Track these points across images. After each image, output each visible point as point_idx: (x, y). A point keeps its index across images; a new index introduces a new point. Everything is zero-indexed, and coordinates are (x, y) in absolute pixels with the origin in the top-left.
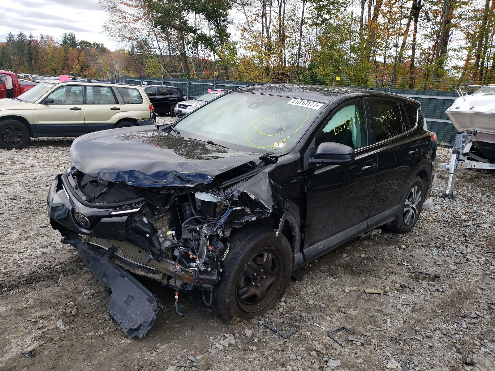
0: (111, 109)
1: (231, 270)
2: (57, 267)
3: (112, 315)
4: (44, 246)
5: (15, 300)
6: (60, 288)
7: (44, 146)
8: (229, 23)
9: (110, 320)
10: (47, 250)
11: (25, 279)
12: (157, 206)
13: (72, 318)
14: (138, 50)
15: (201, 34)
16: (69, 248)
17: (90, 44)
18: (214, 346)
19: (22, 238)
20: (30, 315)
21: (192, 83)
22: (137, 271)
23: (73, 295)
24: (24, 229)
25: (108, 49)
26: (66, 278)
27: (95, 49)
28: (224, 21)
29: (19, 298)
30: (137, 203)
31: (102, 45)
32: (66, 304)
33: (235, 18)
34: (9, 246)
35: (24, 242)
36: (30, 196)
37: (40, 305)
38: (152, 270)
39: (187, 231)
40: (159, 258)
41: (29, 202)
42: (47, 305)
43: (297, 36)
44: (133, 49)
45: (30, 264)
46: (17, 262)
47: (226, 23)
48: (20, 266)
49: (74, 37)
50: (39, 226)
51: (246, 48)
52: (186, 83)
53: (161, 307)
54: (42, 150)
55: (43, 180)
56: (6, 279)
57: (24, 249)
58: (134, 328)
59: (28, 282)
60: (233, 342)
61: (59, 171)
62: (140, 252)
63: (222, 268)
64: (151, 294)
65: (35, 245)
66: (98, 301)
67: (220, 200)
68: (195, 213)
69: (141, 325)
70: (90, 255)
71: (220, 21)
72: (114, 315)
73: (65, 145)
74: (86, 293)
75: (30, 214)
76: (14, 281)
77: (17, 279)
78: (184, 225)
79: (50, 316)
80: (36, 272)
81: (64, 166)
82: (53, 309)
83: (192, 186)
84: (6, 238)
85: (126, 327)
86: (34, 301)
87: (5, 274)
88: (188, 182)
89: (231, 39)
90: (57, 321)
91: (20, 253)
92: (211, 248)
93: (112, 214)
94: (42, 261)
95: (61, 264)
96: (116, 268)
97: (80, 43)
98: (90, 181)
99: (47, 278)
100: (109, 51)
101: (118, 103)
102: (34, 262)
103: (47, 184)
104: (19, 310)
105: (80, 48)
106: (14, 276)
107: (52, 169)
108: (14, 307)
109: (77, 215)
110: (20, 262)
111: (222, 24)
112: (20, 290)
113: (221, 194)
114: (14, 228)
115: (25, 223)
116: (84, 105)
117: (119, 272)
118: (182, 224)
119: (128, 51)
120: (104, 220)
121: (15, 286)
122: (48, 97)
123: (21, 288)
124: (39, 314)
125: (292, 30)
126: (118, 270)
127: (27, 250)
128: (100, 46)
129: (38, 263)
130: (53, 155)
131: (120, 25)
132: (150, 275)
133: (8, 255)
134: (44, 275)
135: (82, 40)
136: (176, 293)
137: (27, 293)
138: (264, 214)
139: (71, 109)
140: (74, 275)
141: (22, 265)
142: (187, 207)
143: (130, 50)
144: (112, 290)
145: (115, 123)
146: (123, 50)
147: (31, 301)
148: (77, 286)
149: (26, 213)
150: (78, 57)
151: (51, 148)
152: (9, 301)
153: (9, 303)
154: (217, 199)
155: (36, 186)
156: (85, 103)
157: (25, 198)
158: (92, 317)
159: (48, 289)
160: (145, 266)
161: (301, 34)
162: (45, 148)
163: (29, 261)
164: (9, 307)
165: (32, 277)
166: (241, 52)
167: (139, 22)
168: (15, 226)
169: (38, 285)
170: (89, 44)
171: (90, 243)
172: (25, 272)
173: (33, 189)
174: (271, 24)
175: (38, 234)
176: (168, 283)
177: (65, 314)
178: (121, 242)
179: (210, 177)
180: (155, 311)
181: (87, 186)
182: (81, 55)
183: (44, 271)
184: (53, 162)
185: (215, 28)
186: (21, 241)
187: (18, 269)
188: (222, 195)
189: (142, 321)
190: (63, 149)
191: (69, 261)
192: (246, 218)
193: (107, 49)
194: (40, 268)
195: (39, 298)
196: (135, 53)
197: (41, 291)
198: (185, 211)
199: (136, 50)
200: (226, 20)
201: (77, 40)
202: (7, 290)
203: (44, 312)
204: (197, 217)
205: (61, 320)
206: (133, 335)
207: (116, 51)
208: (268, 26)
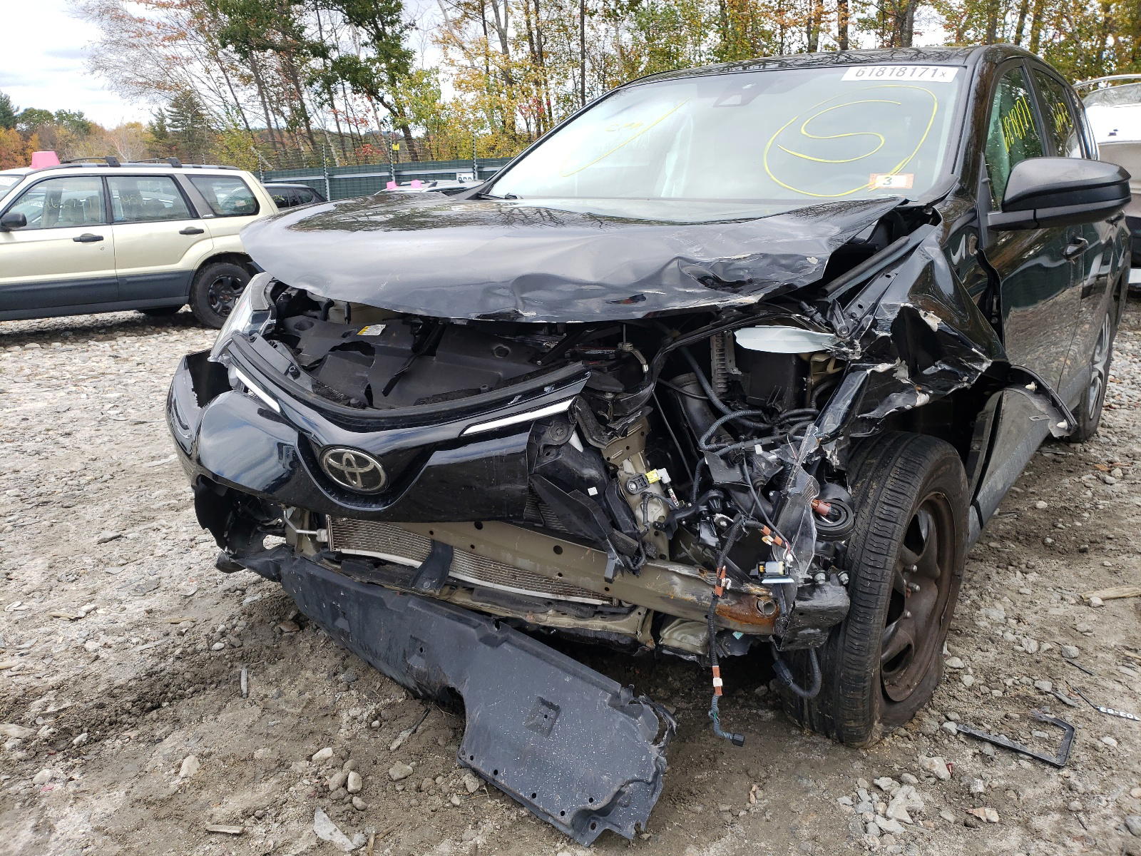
0: (182, 233)
1: (879, 573)
2: (217, 646)
3: (490, 774)
4: (143, 591)
5: (132, 770)
6: (257, 711)
7: (10, 345)
8: (406, 27)
9: (480, 790)
10: (154, 601)
11: (135, 697)
12: (604, 393)
13: (357, 801)
14: (174, 121)
15: (342, 60)
16: (220, 587)
17: (49, 115)
18: (872, 828)
19: (64, 578)
20: (209, 812)
21: (336, 177)
22: (543, 617)
23: (312, 726)
24: (55, 550)
25: (98, 124)
26: (261, 677)
27: (66, 127)
28: (392, 23)
29: (141, 760)
30: (559, 385)
31: (81, 115)
32: (309, 758)
33: (419, 16)
34: (33, 603)
35: (73, 587)
36: (32, 466)
37: (226, 774)
38: (596, 606)
39: (722, 462)
40: (638, 562)
41: (37, 480)
42: (249, 772)
43: (573, 45)
44: (162, 120)
45: (123, 647)
46: (81, 649)
47: (397, 28)
48: (97, 658)
49: (7, 103)
50: (96, 539)
51: (458, 85)
52: (322, 178)
53: (671, 724)
54: (9, 354)
55: (49, 422)
56: (67, 704)
57: (86, 608)
58: (595, 806)
59: (149, 705)
60: (918, 801)
61: (84, 396)
62: (558, 550)
63: (843, 568)
64: (617, 687)
65: (109, 592)
66: (405, 734)
67: (828, 345)
68: (721, 406)
69: (619, 793)
70: (346, 590)
71: (383, 24)
72: (496, 772)
73: (67, 338)
74: (353, 712)
75: (55, 511)
76: (101, 706)
77: (106, 700)
78: (708, 442)
79: (278, 806)
80: (156, 669)
81: (93, 385)
82: (273, 781)
83: (752, 299)
84: (13, 583)
85: (564, 807)
86: (198, 765)
87: (59, 688)
88: (737, 286)
89: (416, 66)
90: (311, 819)
91: (77, 619)
92: (825, 508)
93: (467, 432)
94: (155, 634)
95: (223, 634)
96: (460, 620)
97: (22, 114)
98: (333, 349)
99: (201, 683)
100: (102, 129)
101: (198, 217)
102: (134, 640)
103: (67, 430)
104: (164, 802)
105: (24, 127)
106: (93, 692)
107: (62, 393)
108: (138, 792)
109: (334, 456)
110: (91, 645)
111: (388, 30)
112: (133, 734)
113: (834, 322)
114: (23, 551)
115: (50, 534)
116: (109, 227)
117: (473, 630)
118: (699, 439)
119: (151, 124)
120: (438, 458)
121: (111, 724)
122: (7, 211)
123: (134, 726)
124: (235, 804)
125: (559, 30)
126: (468, 623)
127: (95, 609)
128: (76, 118)
129: (147, 641)
130: (48, 363)
131: (134, 53)
132: (596, 625)
133: (42, 629)
134: (188, 676)
135: (28, 107)
136: (716, 668)
137: (160, 740)
138: (957, 379)
139: (76, 240)
140: (281, 665)
141: (103, 654)
142: (690, 389)
143: (155, 122)
144: (464, 691)
145: (196, 268)
146: (137, 125)
147: (189, 766)
148: (307, 695)
149: (40, 509)
150: (23, 149)
151: (32, 349)
152: (109, 775)
153: (113, 784)
154: (814, 340)
155: (38, 439)
156: (110, 220)
157: (16, 472)
158: (419, 789)
159: (223, 717)
160: (562, 598)
161: (583, 40)
162: (17, 348)
163: (120, 639)
164: (119, 795)
165: (151, 686)
166: (448, 94)
167: (181, 42)
168: (23, 548)
169: (183, 710)
170: (46, 115)
171: (345, 551)
172: (123, 676)
173: (30, 446)
174: (510, 20)
175: (106, 560)
176: (657, 645)
177: (323, 792)
178: (479, 527)
179: (814, 261)
180: (656, 742)
181: (326, 365)
182: (30, 143)
183: (178, 663)
184: (57, 379)
185: (373, 41)
186: (62, 586)
187: (95, 668)
188: (841, 323)
189: (620, 781)
190: (65, 347)
191: (242, 623)
192: (899, 401)
193: (95, 126)
194: (163, 656)
195: (207, 751)
196: (168, 129)
197: (201, 729)
198: (685, 403)
199: (168, 121)
200: (398, 21)
201: (15, 108)
202: (90, 741)
203: (248, 795)
204: (732, 415)
205: (320, 816)
206: (598, 831)
207: (119, 129)
208: (503, 26)
